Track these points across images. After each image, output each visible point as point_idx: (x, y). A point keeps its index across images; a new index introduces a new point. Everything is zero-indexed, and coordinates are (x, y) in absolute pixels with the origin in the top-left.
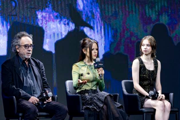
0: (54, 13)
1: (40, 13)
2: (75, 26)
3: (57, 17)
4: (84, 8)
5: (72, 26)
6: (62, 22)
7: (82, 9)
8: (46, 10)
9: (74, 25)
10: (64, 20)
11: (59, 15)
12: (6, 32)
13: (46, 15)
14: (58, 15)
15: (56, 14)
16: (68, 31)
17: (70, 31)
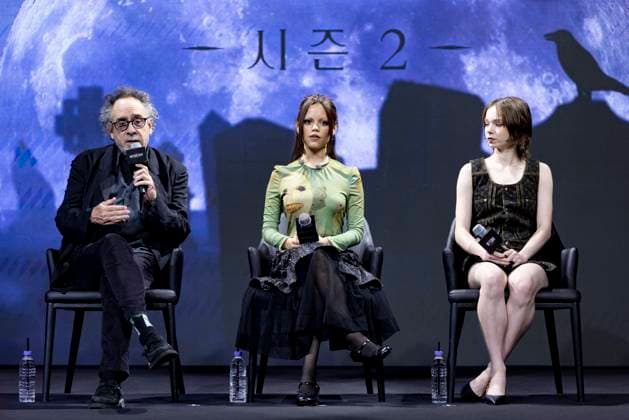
0: (515, 58)
1: (472, 59)
2: (579, 89)
3: (522, 68)
4: (605, 42)
5: (569, 91)
6: (537, 81)
7: (600, 45)
8: (490, 52)
9: (574, 86)
10: (544, 76)
11: (528, 62)
12: (374, 110)
13: (490, 63)
14: (525, 62)
15: (518, 60)
16: (555, 104)
17: (561, 102)
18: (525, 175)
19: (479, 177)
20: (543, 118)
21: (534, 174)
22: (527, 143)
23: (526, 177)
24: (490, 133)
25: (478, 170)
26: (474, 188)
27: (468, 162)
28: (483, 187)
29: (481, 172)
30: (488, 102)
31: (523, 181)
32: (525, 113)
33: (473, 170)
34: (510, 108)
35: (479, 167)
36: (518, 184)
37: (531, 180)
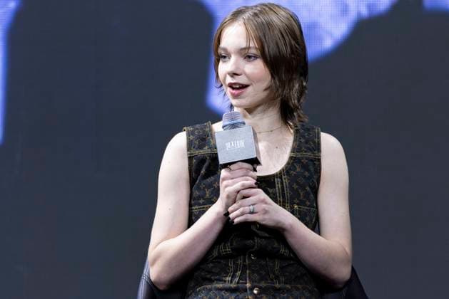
16: (353, 15)
17: (364, 12)
18: (291, 158)
19: (202, 161)
20: (328, 43)
21: (309, 154)
22: (302, 91)
23: (293, 161)
24: (234, 74)
25: (200, 147)
26: (192, 182)
27: (180, 131)
28: (209, 180)
29: (206, 151)
30: (222, 13)
31: (287, 170)
32: (295, 34)
33: (190, 145)
34: (269, 25)
35: (201, 141)
36: (279, 175)
37: (305, 167)
